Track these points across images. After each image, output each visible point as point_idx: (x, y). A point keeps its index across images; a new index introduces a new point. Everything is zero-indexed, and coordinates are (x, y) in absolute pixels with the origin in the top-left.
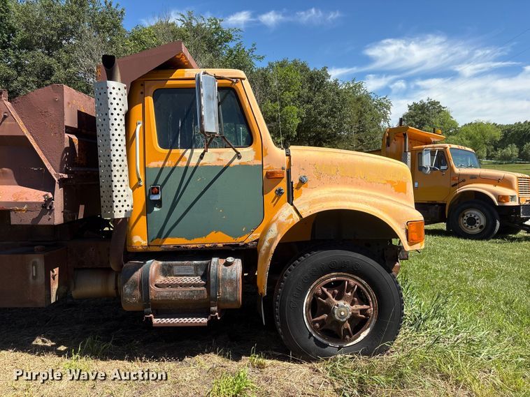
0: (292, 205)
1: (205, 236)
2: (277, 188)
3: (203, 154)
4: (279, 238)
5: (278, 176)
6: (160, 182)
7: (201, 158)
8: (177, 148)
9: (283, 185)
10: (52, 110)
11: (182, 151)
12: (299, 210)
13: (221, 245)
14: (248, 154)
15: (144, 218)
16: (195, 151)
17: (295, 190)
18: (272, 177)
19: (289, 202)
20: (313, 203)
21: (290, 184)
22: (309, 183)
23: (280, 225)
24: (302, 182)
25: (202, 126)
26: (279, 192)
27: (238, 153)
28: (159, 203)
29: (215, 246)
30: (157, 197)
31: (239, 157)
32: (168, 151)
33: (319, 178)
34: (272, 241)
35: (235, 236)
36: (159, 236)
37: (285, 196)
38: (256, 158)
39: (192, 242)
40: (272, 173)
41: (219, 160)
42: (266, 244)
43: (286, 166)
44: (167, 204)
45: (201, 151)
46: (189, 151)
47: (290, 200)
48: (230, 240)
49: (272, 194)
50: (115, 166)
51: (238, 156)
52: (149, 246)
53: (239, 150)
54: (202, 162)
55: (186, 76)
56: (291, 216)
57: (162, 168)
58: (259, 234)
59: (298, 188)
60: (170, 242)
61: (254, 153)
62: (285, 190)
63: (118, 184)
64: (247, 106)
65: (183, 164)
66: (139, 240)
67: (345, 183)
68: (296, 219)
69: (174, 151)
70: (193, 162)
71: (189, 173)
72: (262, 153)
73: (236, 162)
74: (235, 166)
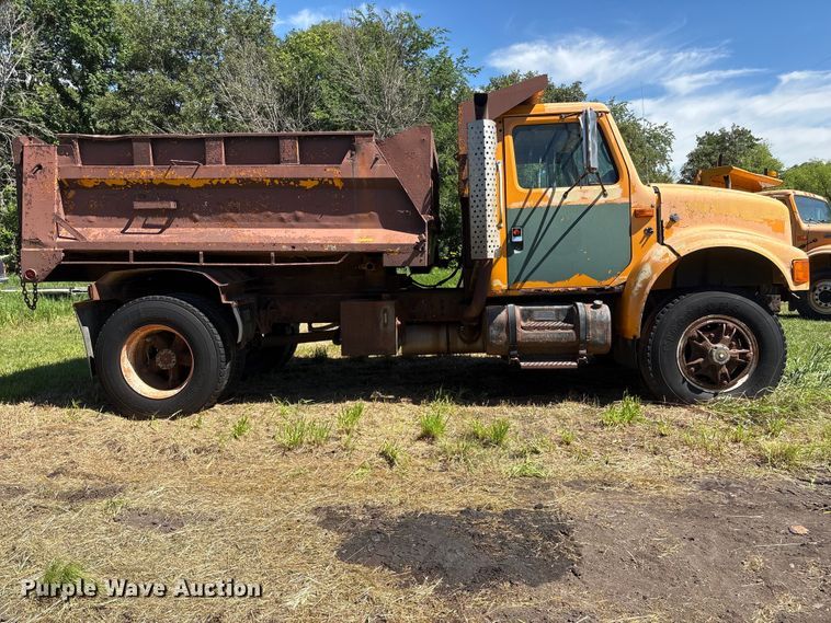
0: (663, 244)
1: (568, 279)
2: (646, 227)
3: (567, 193)
4: (655, 278)
5: (648, 213)
6: (520, 223)
7: (565, 196)
8: (537, 187)
9: (652, 224)
10: (418, 152)
11: (544, 190)
12: (675, 249)
13: (584, 289)
14: (615, 192)
15: (503, 260)
16: (557, 189)
17: (665, 230)
18: (640, 216)
19: (658, 241)
20: (688, 241)
21: (659, 223)
22: (680, 222)
23: (655, 266)
24: (673, 220)
25: (588, 162)
26: (649, 232)
27: (604, 190)
28: (520, 246)
29: (579, 290)
30: (519, 239)
31: (605, 195)
32: (528, 190)
33: (691, 216)
34: (646, 282)
35: (600, 280)
36: (517, 280)
37: (654, 236)
38: (623, 195)
39: (554, 285)
40: (642, 211)
41: (583, 198)
42: (639, 285)
43: (655, 203)
44: (527, 247)
45: (566, 189)
46: (551, 190)
47: (660, 240)
48: (595, 284)
49: (641, 234)
50: (488, 205)
51: (604, 193)
52: (508, 289)
53: (605, 187)
54: (565, 201)
55: (547, 112)
56: (667, 255)
57: (522, 209)
58: (626, 277)
59: (668, 227)
60: (531, 286)
61: (621, 191)
62: (655, 230)
63: (491, 224)
64: (613, 141)
65: (544, 204)
66: (499, 283)
67: (719, 222)
68: (674, 258)
69: (534, 190)
70: (556, 201)
71: (550, 214)
72: (630, 189)
73: (602, 200)
74: (601, 205)
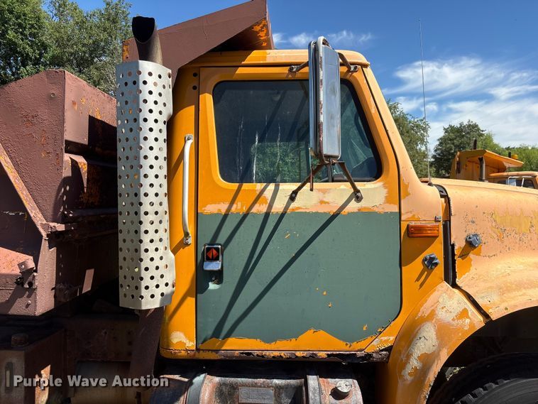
0: (454, 285)
1: (296, 337)
2: (427, 254)
3: (295, 192)
4: (444, 356)
5: (429, 233)
6: (222, 239)
7: (292, 198)
8: (251, 181)
9: (436, 250)
10: (44, 113)
11: (259, 186)
12: (480, 302)
13: (323, 355)
14: (374, 193)
15: (191, 302)
16: (283, 186)
17: (458, 261)
18: (415, 236)
19: (447, 279)
20: (504, 290)
21: (449, 248)
22: (484, 248)
23: (443, 331)
24: (471, 245)
26: (430, 263)
27: (356, 191)
28: (218, 276)
29: (313, 356)
30: (214, 266)
31: (359, 199)
32: (235, 186)
33: (500, 239)
34: (427, 360)
35: (348, 339)
36: (216, 334)
37: (440, 270)
38: (388, 200)
39: (273, 346)
40: (419, 229)
41: (322, 202)
42: (414, 363)
43: (440, 215)
44: (231, 278)
45: (294, 186)
46: (272, 187)
47: (453, 282)
48: (340, 347)
49: (417, 266)
50: (146, 213)
51: (357, 196)
52: (198, 349)
53: (359, 185)
54: (293, 205)
55: (269, 61)
56: (464, 313)
57: (226, 216)
58: (392, 338)
59: (464, 255)
60: (235, 345)
61: (384, 192)
62: (440, 260)
63: (151, 247)
64: (373, 110)
65: (260, 208)
66: (182, 339)
68: (478, 322)
69: (246, 186)
70: (279, 206)
71: (271, 224)
72: (400, 191)
73: (353, 206)
74: (350, 214)
